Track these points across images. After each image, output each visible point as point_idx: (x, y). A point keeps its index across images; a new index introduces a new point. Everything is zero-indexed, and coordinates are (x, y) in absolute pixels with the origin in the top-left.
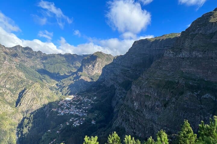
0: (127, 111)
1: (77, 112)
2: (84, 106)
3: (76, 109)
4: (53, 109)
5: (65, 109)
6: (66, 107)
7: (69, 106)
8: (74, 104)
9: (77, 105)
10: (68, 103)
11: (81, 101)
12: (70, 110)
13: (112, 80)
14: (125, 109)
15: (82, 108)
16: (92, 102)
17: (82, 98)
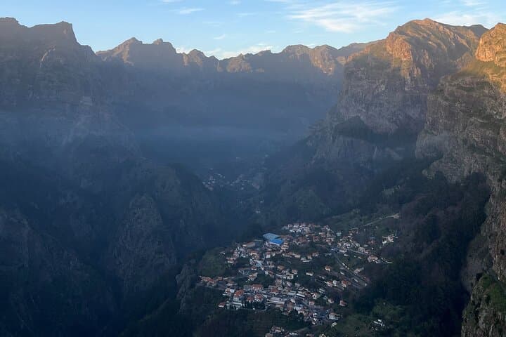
0: (495, 315)
1: (299, 301)
2: (334, 278)
3: (297, 285)
4: (205, 279)
5: (252, 283)
6: (255, 275)
7: (269, 269)
8: (292, 264)
9: (303, 268)
10: (268, 256)
11: (322, 252)
12: (271, 287)
13: (473, 148)
14: (488, 300)
15: (325, 286)
16: (373, 259)
17: (329, 239)
